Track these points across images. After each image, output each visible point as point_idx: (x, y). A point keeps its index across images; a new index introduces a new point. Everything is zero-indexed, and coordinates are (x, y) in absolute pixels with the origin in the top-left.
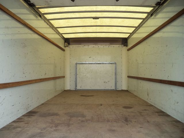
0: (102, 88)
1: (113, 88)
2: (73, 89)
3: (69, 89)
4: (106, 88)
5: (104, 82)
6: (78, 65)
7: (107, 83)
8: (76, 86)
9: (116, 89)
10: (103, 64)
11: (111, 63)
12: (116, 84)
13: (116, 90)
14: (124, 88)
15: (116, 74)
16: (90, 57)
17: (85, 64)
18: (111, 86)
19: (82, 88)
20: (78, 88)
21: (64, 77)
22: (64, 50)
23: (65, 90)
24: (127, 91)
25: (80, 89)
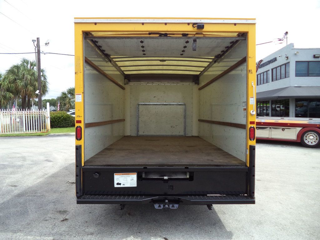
0: (169, 133)
1: (182, 133)
2: (134, 134)
3: (129, 135)
4: (173, 134)
5: (171, 127)
6: (140, 106)
7: (174, 127)
8: (138, 131)
9: (185, 134)
10: (170, 105)
11: (179, 104)
12: (185, 128)
13: (185, 136)
14: (195, 134)
15: (185, 117)
16: (154, 97)
17: (149, 105)
18: (179, 131)
19: (144, 134)
20: (141, 133)
21: (124, 120)
22: (123, 88)
23: (125, 136)
24: (198, 137)
25: (143, 134)
